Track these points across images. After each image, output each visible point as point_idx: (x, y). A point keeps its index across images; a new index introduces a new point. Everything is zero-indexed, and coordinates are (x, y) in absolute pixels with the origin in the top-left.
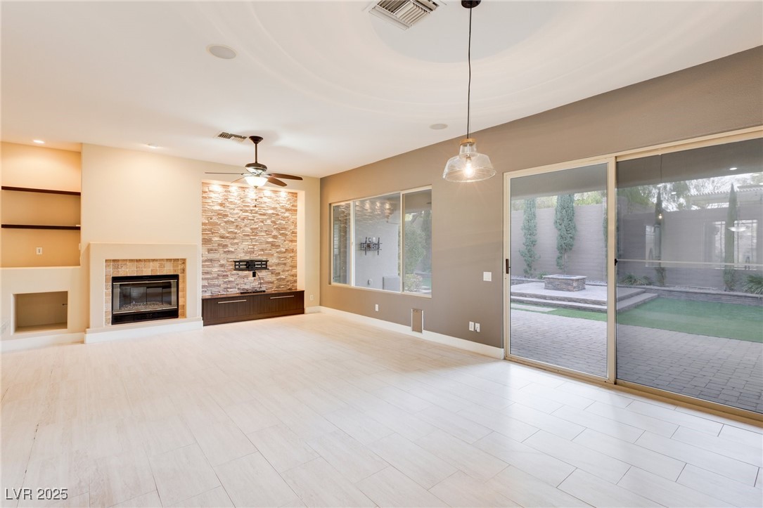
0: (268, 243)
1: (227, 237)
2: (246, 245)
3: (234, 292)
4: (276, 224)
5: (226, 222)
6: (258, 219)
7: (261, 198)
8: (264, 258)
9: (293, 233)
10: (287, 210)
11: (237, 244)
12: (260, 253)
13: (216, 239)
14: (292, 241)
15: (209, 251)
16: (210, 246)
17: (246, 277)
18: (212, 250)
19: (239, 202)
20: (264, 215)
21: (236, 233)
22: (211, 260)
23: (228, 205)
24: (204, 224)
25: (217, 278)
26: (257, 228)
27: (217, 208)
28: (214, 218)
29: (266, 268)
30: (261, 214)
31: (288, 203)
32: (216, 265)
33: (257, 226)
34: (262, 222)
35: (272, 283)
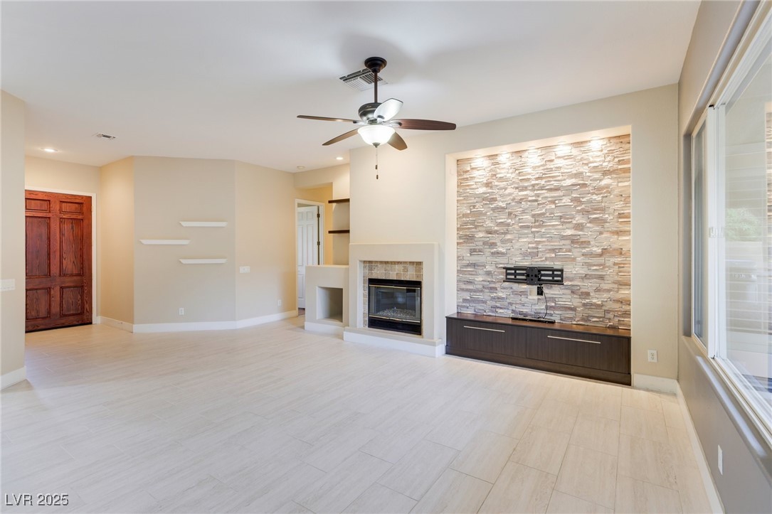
0: (563, 238)
1: (496, 232)
2: (525, 242)
3: (505, 314)
4: (582, 203)
5: (493, 209)
6: (547, 197)
7: (552, 161)
8: (557, 265)
9: (621, 216)
10: (606, 173)
11: (510, 241)
12: (548, 255)
13: (481, 235)
14: (618, 233)
15: (472, 251)
16: (472, 246)
17: (523, 293)
18: (475, 250)
19: (513, 175)
20: (557, 189)
21: (508, 225)
22: (474, 265)
23: (496, 183)
24: (465, 215)
25: (482, 291)
26: (543, 214)
27: (482, 190)
28: (478, 205)
29: (560, 282)
30: (550, 190)
31: (608, 159)
32: (480, 272)
33: (544, 211)
34: (553, 202)
35: (574, 309)
